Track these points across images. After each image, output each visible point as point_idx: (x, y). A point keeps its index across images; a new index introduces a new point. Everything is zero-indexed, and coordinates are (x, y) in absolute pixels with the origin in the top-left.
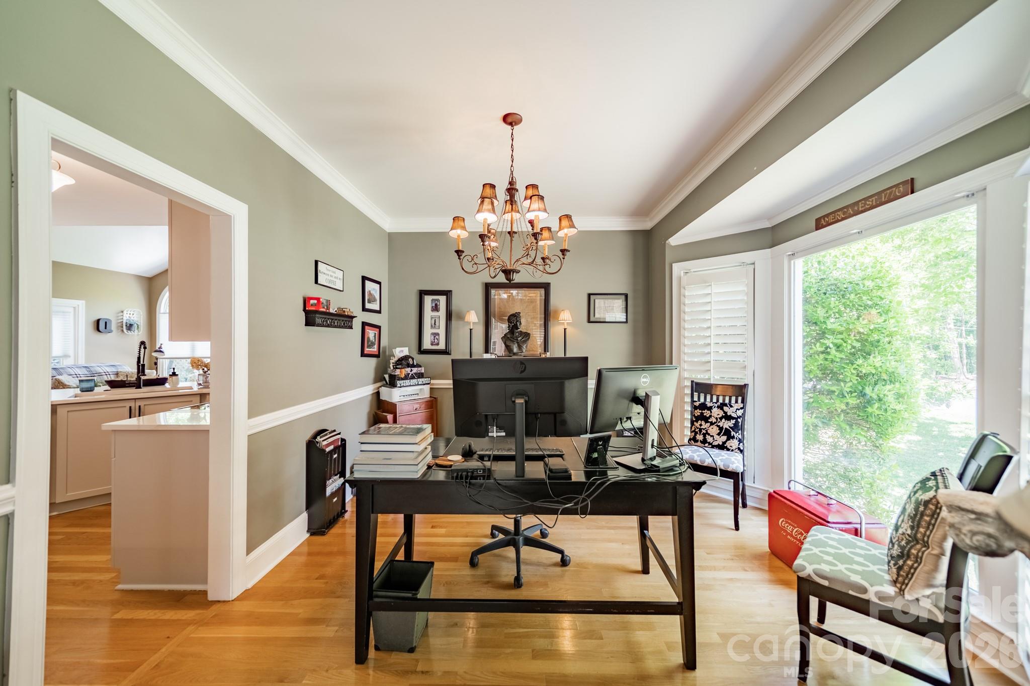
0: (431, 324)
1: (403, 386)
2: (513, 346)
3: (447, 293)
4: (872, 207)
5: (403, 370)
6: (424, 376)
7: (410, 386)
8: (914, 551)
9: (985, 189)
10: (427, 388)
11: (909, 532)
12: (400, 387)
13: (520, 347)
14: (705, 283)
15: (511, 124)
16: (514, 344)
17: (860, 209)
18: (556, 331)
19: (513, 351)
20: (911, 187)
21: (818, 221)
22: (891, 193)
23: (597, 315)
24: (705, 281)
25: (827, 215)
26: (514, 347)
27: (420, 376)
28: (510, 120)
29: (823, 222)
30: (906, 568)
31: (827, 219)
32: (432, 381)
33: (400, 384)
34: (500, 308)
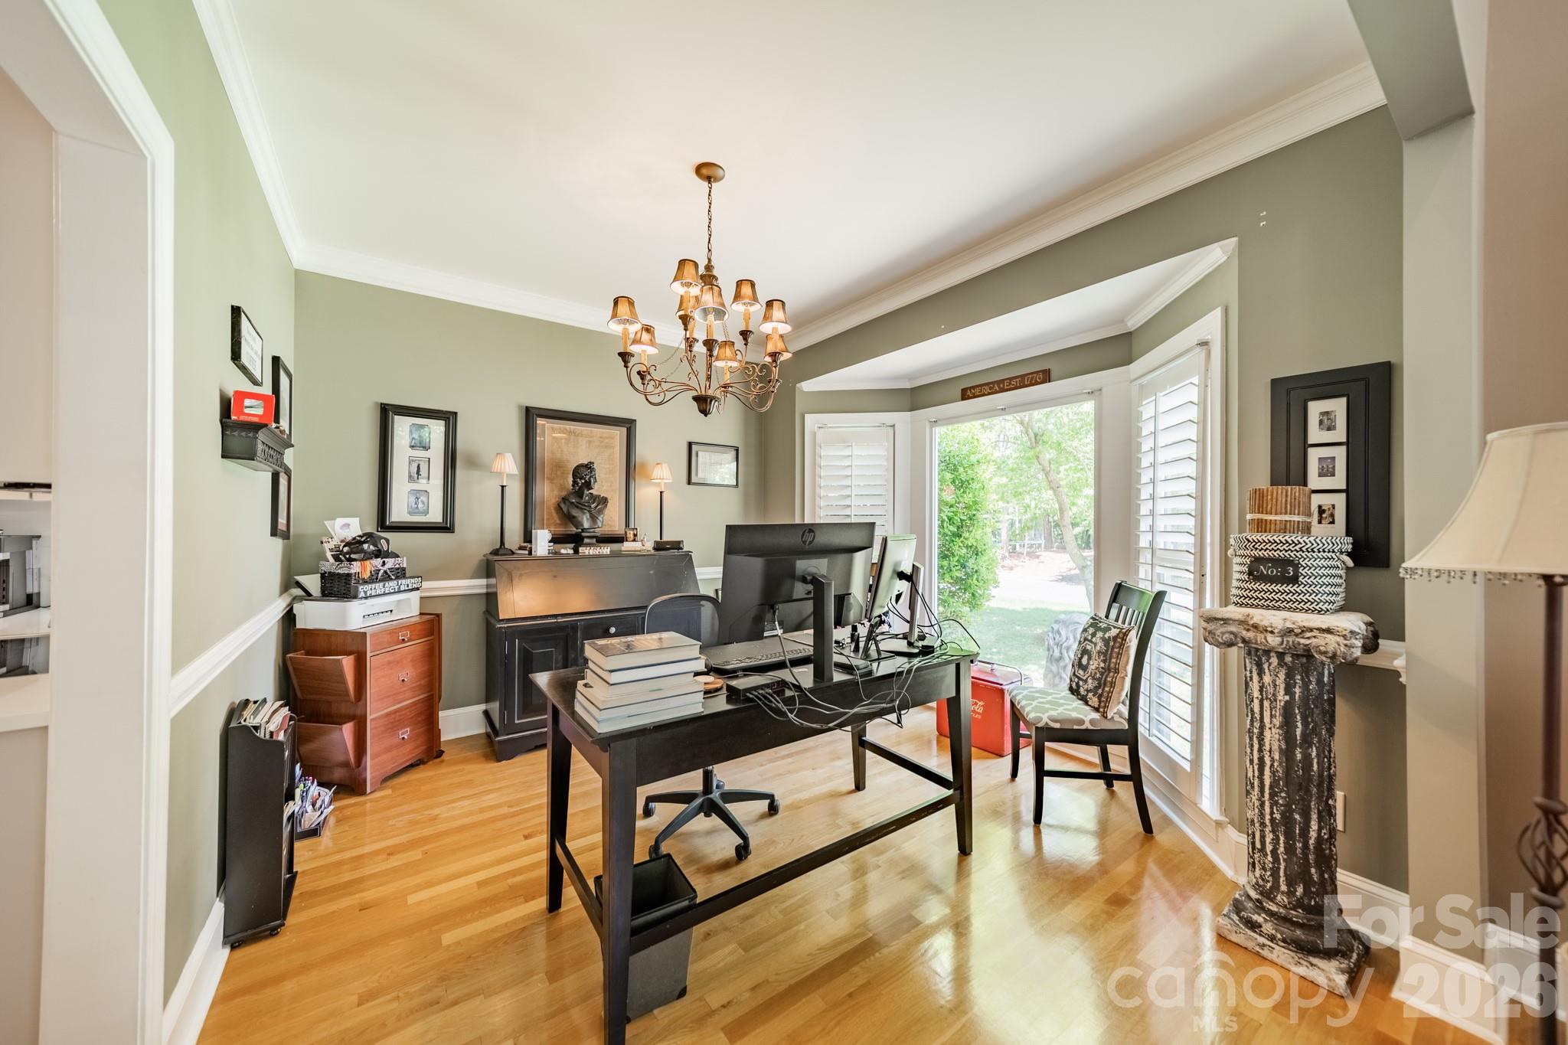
0: (409, 473)
1: (371, 596)
2: (583, 519)
3: (449, 418)
4: (1016, 388)
5: (367, 563)
6: (407, 575)
7: (385, 594)
8: (1109, 679)
9: (1100, 390)
10: (415, 596)
11: (1102, 665)
12: (366, 598)
13: (594, 518)
14: (845, 442)
15: (709, 179)
16: (584, 513)
17: (1006, 387)
18: (645, 495)
19: (582, 525)
20: (1046, 377)
21: (964, 391)
22: (1032, 378)
23: (700, 475)
24: (845, 441)
25: (974, 387)
26: (585, 519)
27: (400, 573)
28: (707, 172)
29: (969, 393)
30: (1105, 694)
31: (972, 391)
32: (426, 584)
33: (365, 592)
34: (553, 453)
